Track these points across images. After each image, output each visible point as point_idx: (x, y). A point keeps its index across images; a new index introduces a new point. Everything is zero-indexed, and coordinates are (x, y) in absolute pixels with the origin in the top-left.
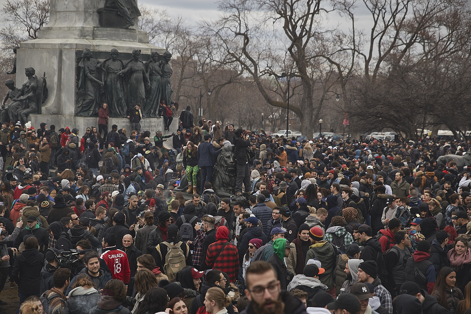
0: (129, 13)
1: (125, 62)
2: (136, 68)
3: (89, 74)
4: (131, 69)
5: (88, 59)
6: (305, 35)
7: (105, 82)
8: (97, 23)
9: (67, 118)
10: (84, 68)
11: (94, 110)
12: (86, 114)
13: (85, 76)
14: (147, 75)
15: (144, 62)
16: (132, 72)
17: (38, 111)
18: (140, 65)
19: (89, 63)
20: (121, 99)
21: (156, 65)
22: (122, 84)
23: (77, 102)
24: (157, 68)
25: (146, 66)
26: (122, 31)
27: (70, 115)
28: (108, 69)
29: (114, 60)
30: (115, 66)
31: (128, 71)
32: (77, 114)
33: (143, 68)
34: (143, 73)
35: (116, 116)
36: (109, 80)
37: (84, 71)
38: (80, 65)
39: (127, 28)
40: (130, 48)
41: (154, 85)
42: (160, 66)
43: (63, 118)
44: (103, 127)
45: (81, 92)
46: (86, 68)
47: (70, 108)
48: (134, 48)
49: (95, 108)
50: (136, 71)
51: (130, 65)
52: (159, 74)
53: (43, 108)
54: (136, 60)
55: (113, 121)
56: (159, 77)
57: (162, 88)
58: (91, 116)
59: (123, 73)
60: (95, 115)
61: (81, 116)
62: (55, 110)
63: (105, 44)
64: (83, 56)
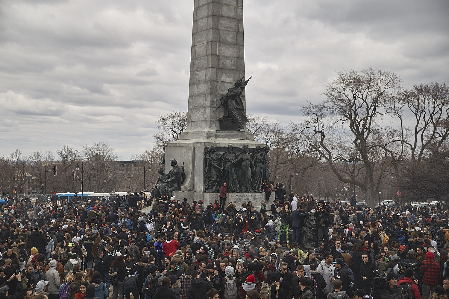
0: (240, 120)
1: (237, 154)
2: (245, 158)
3: (213, 163)
4: (242, 158)
5: (213, 153)
6: (366, 131)
7: (224, 168)
8: (218, 128)
9: (198, 193)
10: (209, 159)
11: (217, 188)
12: (211, 190)
13: (210, 164)
14: (253, 163)
15: (251, 154)
16: (242, 160)
17: (179, 189)
18: (248, 156)
19: (213, 155)
20: (235, 180)
21: (259, 156)
22: (235, 170)
23: (205, 182)
24: (260, 157)
25: (252, 156)
26: (235, 133)
27: (200, 192)
28: (226, 159)
29: (230, 153)
30: (230, 156)
31: (239, 160)
32: (205, 191)
33: (250, 157)
34: (250, 161)
35: (232, 191)
36: (226, 166)
37: (210, 161)
38: (207, 157)
39: (239, 131)
40: (241, 144)
41: (258, 169)
42: (261, 156)
43: (196, 194)
44: (223, 199)
45: (207, 176)
46: (211, 159)
47: (200, 186)
48: (244, 144)
49: (217, 186)
50: (245, 160)
51: (241, 156)
52: (261, 161)
53: (182, 187)
54: (245, 152)
55: (230, 195)
56: (261, 163)
57: (264, 171)
58: (214, 192)
59: (236, 161)
60: (217, 191)
61: (207, 192)
62: (190, 188)
63: (224, 142)
64: (209, 151)
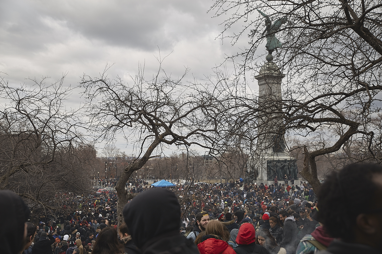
0: (282, 147)
1: (282, 163)
2: (286, 165)
3: (271, 168)
4: (284, 165)
5: (271, 163)
6: (349, 142)
7: (276, 169)
8: (272, 151)
9: (265, 181)
10: (269, 166)
11: (273, 179)
12: (271, 180)
13: (270, 168)
14: (289, 167)
15: (288, 163)
16: (284, 166)
17: (256, 179)
18: (287, 164)
19: (271, 164)
20: (281, 175)
21: (292, 163)
22: (281, 170)
23: (268, 176)
24: (292, 164)
25: (289, 164)
26: (280, 153)
27: (266, 180)
28: (277, 165)
29: (279, 163)
30: (279, 164)
31: (283, 166)
32: (268, 180)
33: (288, 165)
34: (288, 166)
35: (280, 180)
36: (277, 169)
37: (270, 167)
38: (268, 165)
39: (282, 152)
40: (284, 159)
41: (292, 170)
42: (293, 164)
43: (263, 181)
44: (276, 184)
45: (269, 174)
46: (270, 166)
47: (265, 178)
48: (285, 158)
49: (273, 178)
50: (286, 166)
51: (284, 164)
52: (293, 166)
53: (257, 179)
54: (286, 162)
55: (279, 182)
56: (293, 167)
57: (294, 171)
58: (272, 181)
59: (282, 167)
60: (273, 180)
61: (269, 181)
62: (260, 179)
63: (276, 158)
64: (269, 162)
